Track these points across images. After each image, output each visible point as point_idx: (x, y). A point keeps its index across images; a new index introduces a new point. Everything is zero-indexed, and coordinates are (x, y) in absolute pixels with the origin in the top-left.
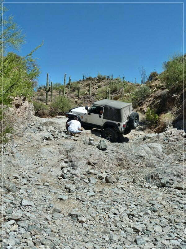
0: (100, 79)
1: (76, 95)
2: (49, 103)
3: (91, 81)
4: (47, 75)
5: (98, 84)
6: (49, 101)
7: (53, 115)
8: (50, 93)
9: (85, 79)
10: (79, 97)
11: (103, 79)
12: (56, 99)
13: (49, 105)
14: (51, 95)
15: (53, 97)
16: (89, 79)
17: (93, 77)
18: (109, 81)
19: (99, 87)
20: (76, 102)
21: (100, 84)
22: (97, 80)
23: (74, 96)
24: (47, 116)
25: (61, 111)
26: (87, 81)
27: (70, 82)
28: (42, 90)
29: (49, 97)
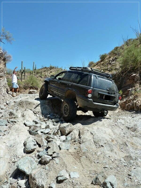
0: (51, 68)
1: (39, 76)
2: (23, 80)
3: (46, 69)
4: (22, 62)
5: (50, 71)
6: (23, 79)
7: (26, 88)
8: (23, 74)
9: (43, 68)
10: (41, 77)
11: (53, 68)
12: (28, 78)
13: (23, 81)
14: (25, 75)
15: (26, 77)
16: (45, 68)
17: (47, 67)
18: (56, 69)
19: (51, 72)
20: (40, 80)
21: (51, 70)
22: (50, 69)
23: (38, 76)
24: (22, 89)
25: (31, 86)
26: (44, 69)
27: (35, 68)
28: (18, 73)
29: (23, 77)
